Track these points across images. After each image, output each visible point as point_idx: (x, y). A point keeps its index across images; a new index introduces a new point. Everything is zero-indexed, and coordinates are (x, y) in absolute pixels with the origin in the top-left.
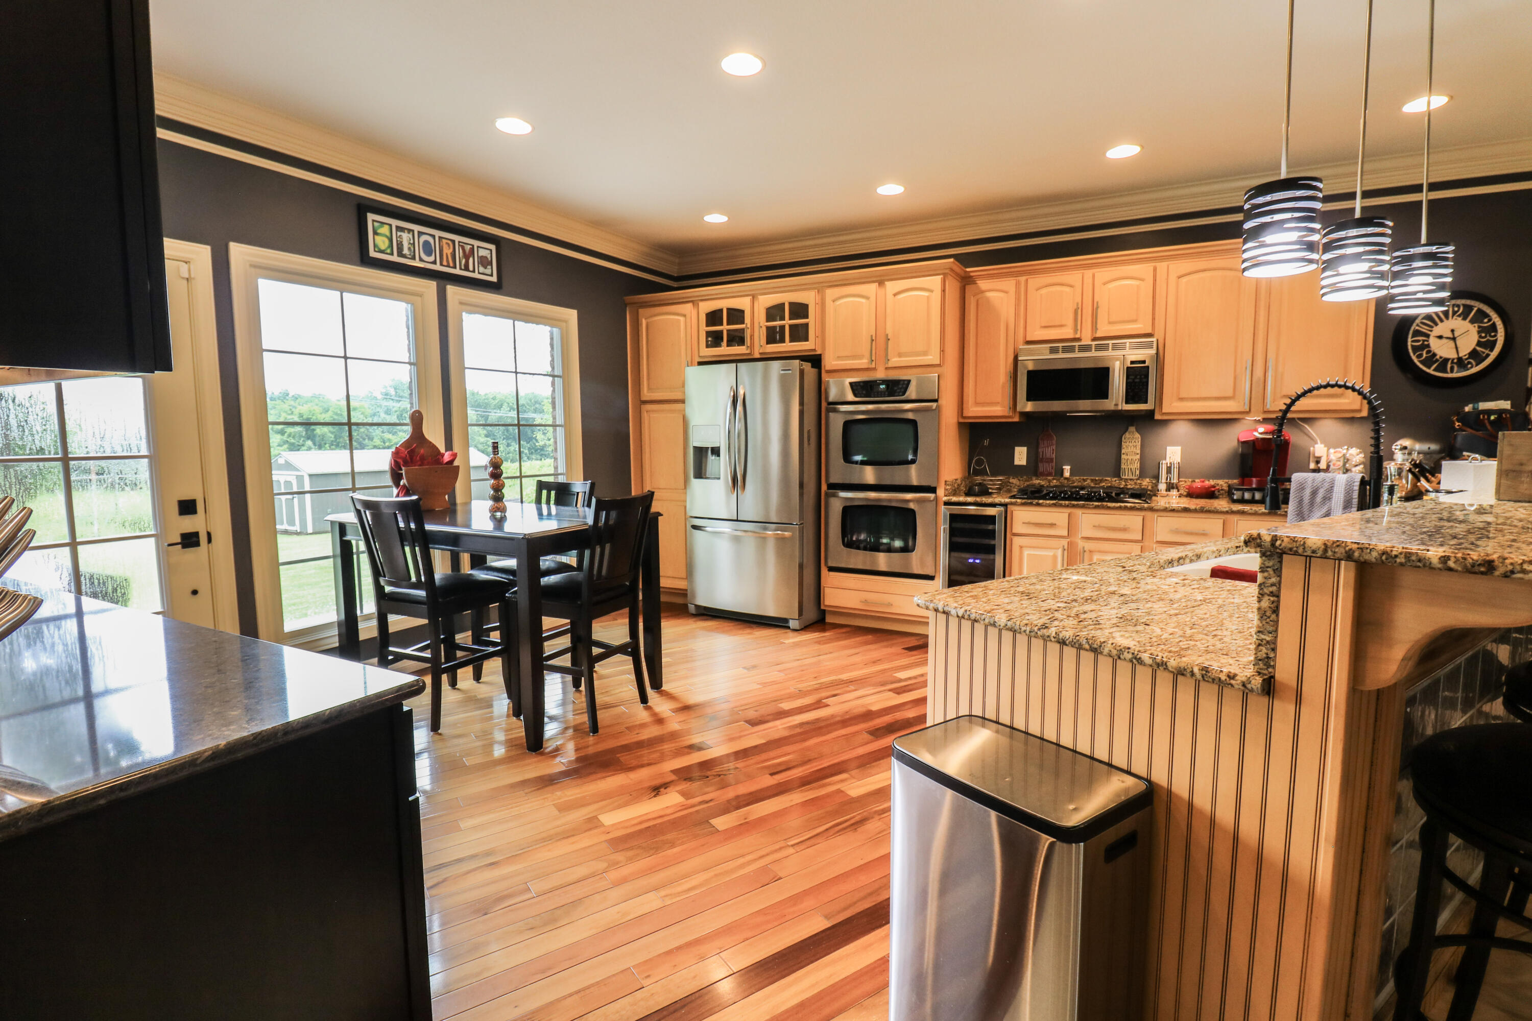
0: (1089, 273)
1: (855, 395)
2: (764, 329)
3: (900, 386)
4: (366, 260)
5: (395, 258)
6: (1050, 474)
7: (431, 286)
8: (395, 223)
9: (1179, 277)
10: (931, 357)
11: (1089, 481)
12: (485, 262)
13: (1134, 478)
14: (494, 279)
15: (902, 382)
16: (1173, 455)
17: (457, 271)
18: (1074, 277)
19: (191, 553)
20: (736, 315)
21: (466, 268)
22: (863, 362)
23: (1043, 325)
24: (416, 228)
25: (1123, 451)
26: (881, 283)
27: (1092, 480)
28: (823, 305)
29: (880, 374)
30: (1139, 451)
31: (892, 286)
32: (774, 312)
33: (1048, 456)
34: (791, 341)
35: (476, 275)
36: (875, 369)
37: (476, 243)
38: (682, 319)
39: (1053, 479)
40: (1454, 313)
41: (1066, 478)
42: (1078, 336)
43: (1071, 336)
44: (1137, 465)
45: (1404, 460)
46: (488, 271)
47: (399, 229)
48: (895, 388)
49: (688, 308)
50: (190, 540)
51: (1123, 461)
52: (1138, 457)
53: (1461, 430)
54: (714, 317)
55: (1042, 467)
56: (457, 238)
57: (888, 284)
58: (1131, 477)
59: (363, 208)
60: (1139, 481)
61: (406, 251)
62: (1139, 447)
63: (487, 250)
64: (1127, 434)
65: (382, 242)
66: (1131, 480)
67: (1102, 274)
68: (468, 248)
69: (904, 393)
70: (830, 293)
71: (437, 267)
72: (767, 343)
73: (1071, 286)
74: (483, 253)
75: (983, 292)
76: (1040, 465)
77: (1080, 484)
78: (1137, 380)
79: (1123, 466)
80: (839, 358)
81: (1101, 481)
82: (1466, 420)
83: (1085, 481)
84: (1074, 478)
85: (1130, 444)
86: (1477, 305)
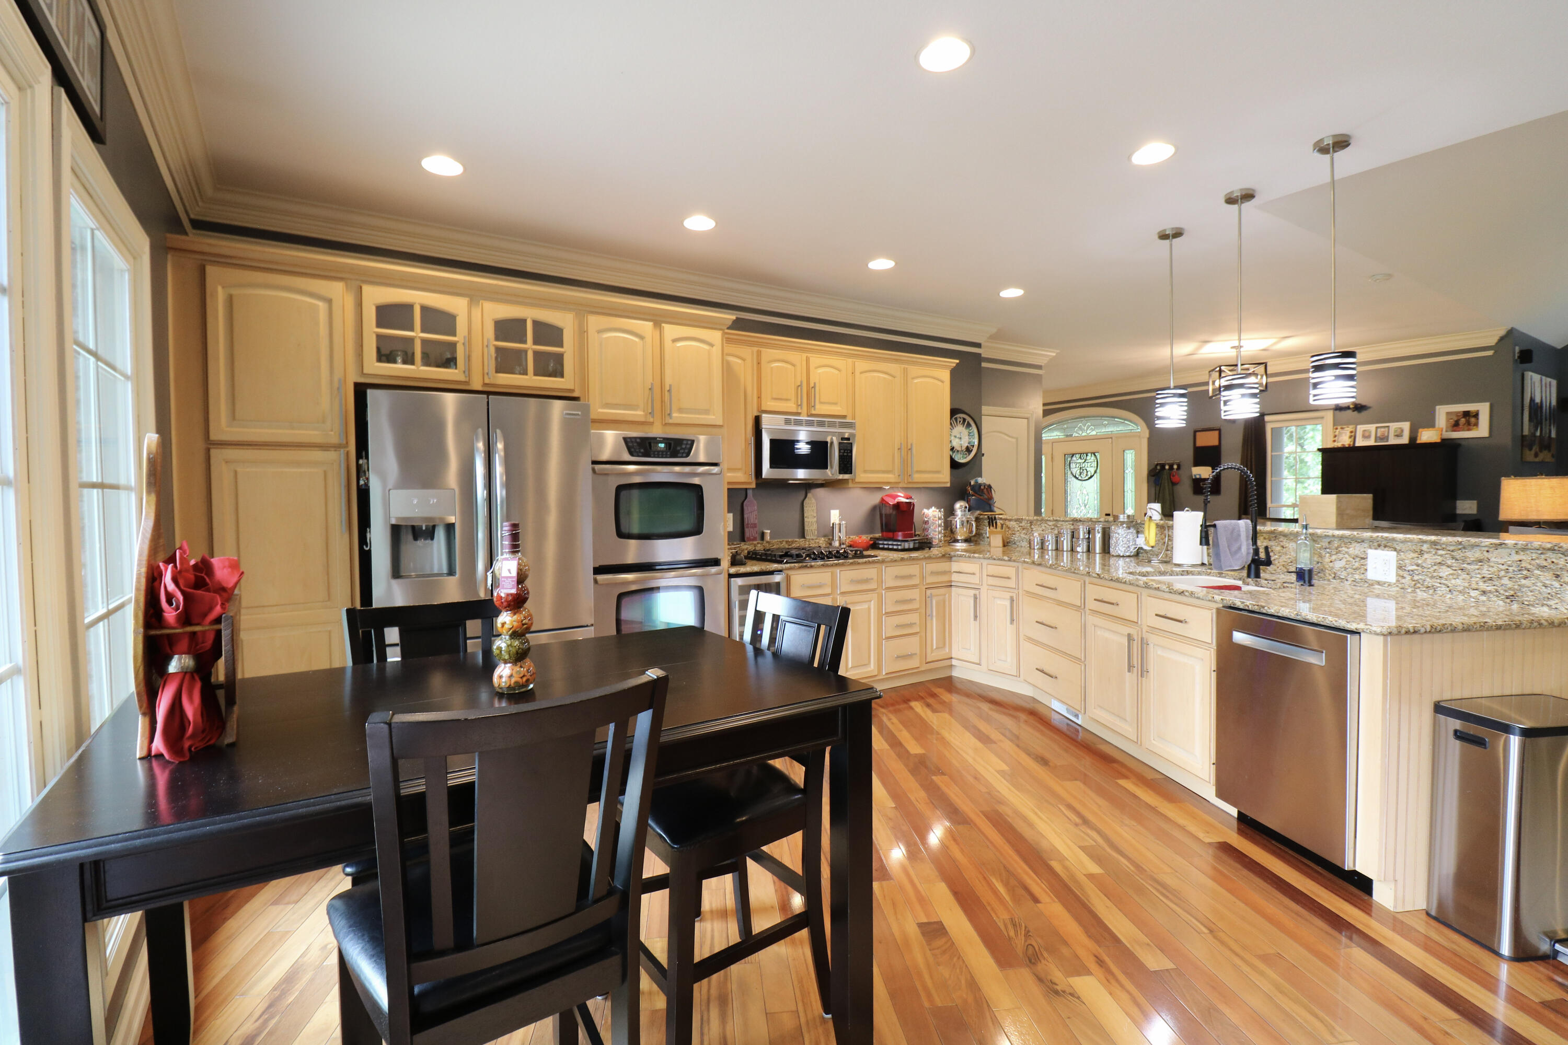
0: (804, 355)
1: (631, 454)
2: (492, 350)
3: (684, 446)
6: (755, 539)
9: (861, 373)
10: (714, 417)
11: (784, 543)
12: (92, 62)
13: (815, 538)
14: (98, 113)
15: (685, 442)
16: (835, 516)
17: (70, 59)
18: (797, 357)
20: (439, 320)
21: (77, 61)
22: (638, 414)
23: (774, 397)
25: (805, 515)
26: (658, 324)
27: (787, 542)
28: (582, 333)
29: (656, 431)
30: (815, 515)
31: (670, 331)
32: (509, 329)
33: (752, 521)
34: (535, 374)
35: (85, 89)
36: (652, 424)
38: (321, 305)
39: (758, 543)
40: (960, 422)
41: (767, 542)
42: (800, 411)
43: (795, 410)
44: (815, 526)
45: (962, 515)
48: (679, 448)
49: (336, 290)
51: (806, 524)
52: (815, 519)
53: (973, 495)
54: (393, 314)
55: (748, 532)
57: (667, 328)
58: (812, 537)
60: (817, 541)
62: (815, 511)
64: (807, 499)
66: (812, 539)
67: (815, 360)
69: (688, 454)
70: (594, 322)
71: (54, 28)
72: (497, 372)
73: (794, 365)
76: (747, 530)
77: (778, 546)
78: (845, 454)
79: (806, 528)
80: (608, 405)
81: (793, 542)
82: (973, 488)
83: (781, 542)
84: (774, 541)
85: (810, 509)
86: (968, 419)
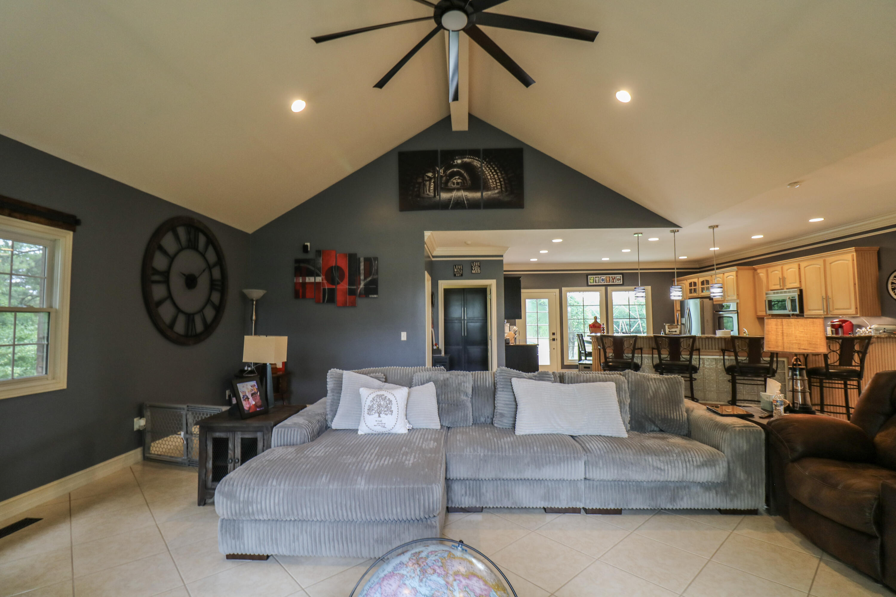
0: (782, 267)
2: (701, 288)
4: (588, 285)
5: (595, 284)
7: (604, 288)
8: (594, 276)
9: (805, 267)
10: (735, 297)
12: (618, 280)
14: (622, 283)
17: (611, 283)
19: (554, 342)
20: (695, 284)
21: (613, 282)
24: (600, 276)
26: (724, 274)
28: (712, 280)
32: (703, 283)
35: (616, 283)
37: (616, 276)
38: (683, 285)
43: (779, 288)
46: (620, 281)
47: (595, 277)
49: (684, 282)
50: (554, 340)
54: (691, 284)
56: (610, 276)
57: (726, 273)
59: (587, 275)
61: (597, 282)
63: (619, 277)
65: (592, 281)
67: (786, 267)
68: (614, 277)
70: (713, 276)
71: (605, 283)
72: (702, 292)
73: (778, 271)
74: (618, 278)
75: (759, 274)
